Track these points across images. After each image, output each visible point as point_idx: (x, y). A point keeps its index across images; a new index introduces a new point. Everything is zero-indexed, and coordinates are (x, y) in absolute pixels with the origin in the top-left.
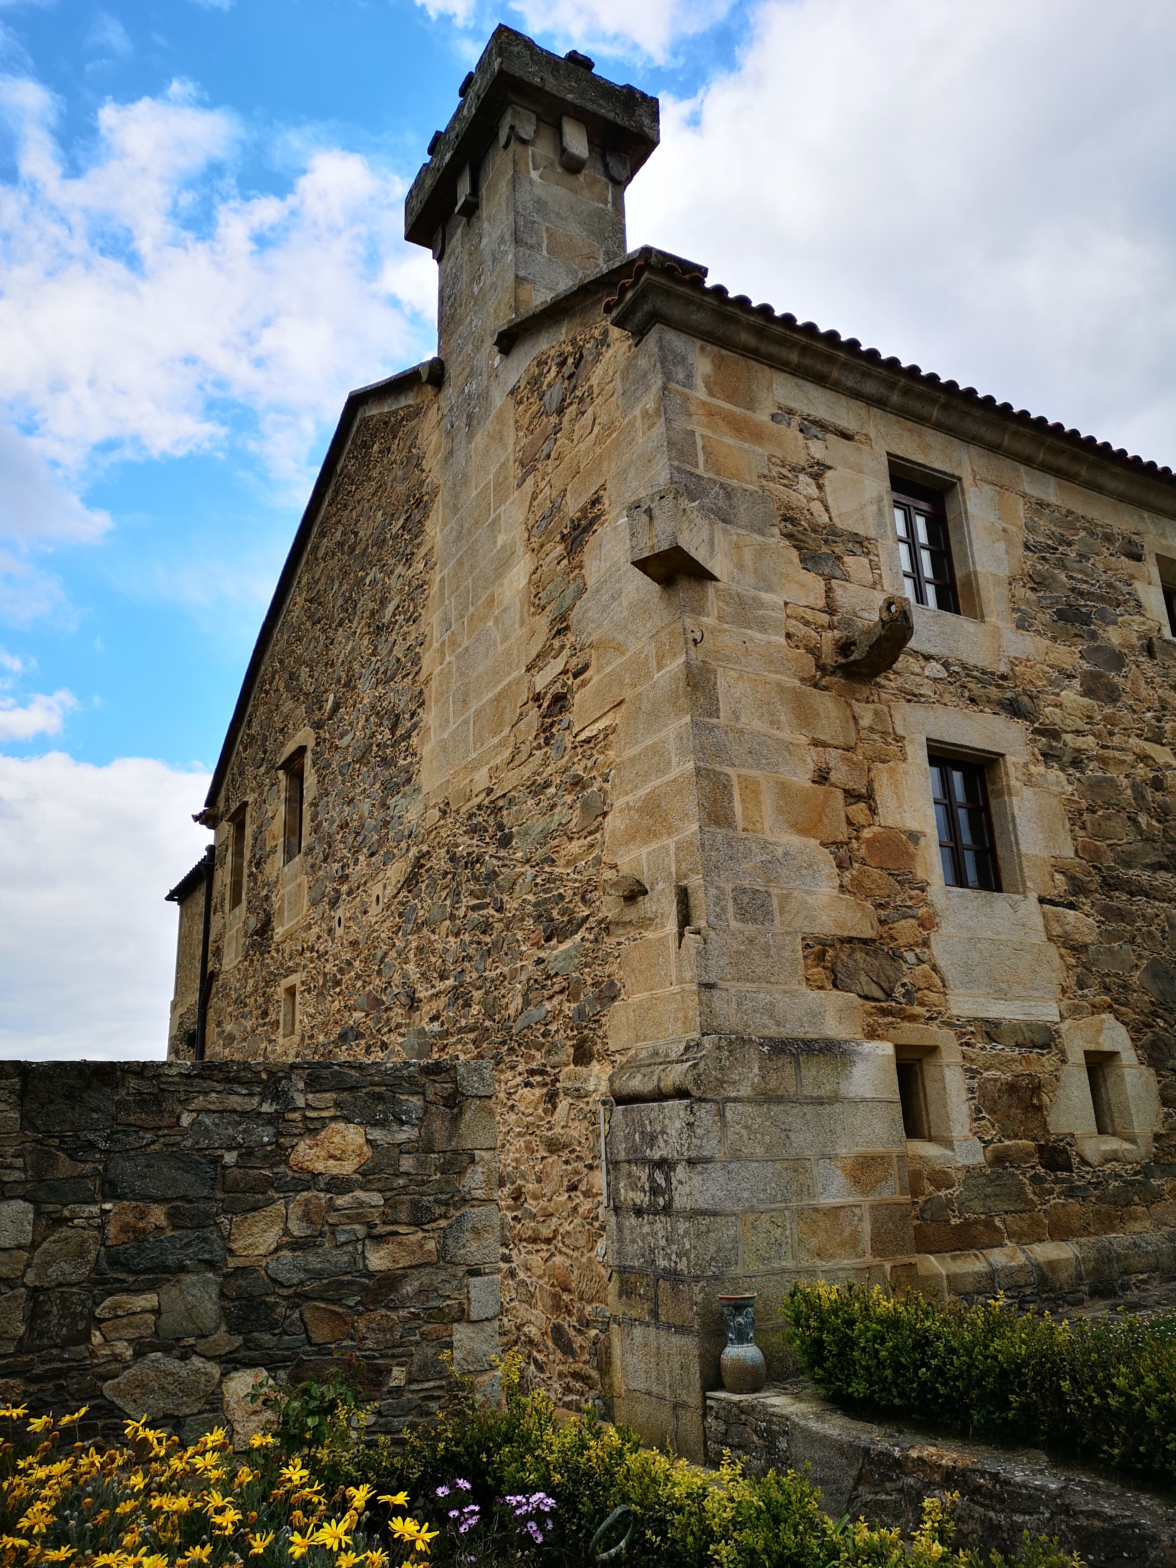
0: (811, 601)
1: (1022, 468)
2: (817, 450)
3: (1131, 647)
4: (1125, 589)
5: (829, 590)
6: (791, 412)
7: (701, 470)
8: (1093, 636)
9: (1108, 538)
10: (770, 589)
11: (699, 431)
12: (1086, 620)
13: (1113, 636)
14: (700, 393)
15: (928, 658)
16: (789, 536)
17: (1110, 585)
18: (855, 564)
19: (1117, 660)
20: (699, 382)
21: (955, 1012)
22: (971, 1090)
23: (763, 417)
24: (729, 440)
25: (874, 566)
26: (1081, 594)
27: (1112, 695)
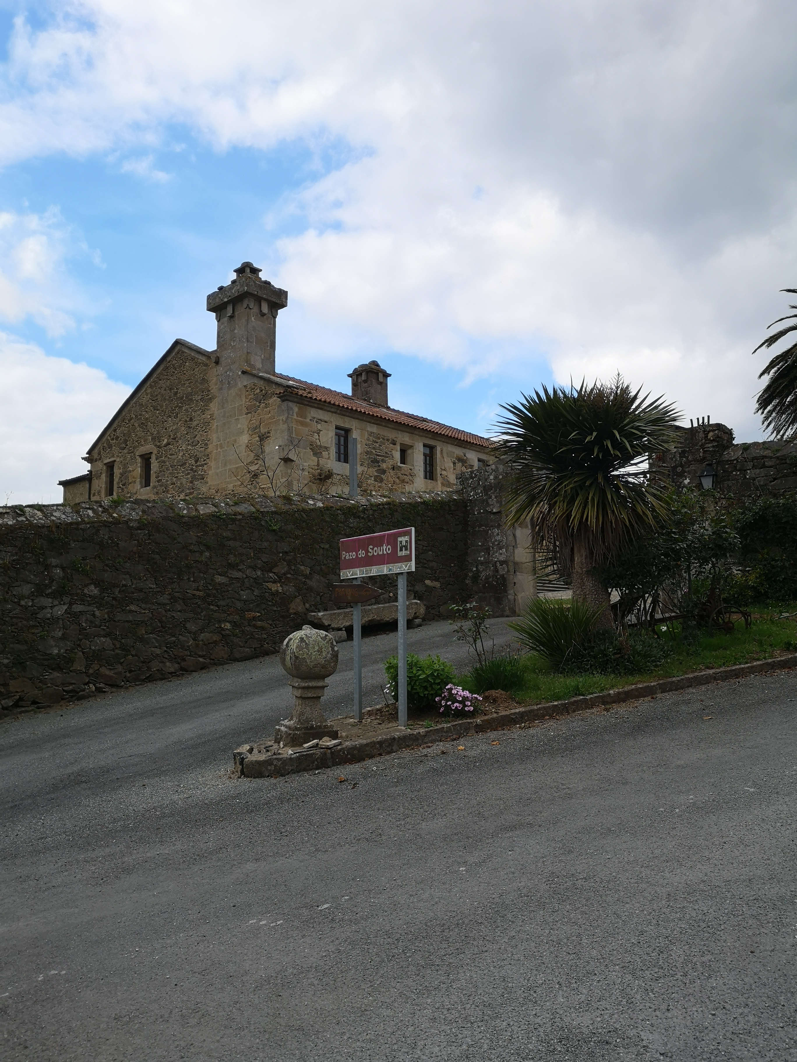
0: (314, 464)
1: (368, 424)
2: (319, 426)
3: (389, 468)
4: (390, 453)
5: (318, 461)
6: (314, 418)
7: (294, 436)
8: (379, 466)
9: (388, 440)
10: (306, 462)
11: (294, 426)
12: (378, 462)
13: (384, 466)
14: (295, 417)
15: (338, 475)
16: (311, 449)
17: (386, 453)
18: (325, 454)
19: (384, 472)
20: (295, 414)
23: (308, 420)
24: (300, 427)
25: (329, 454)
26: (378, 455)
27: (381, 480)
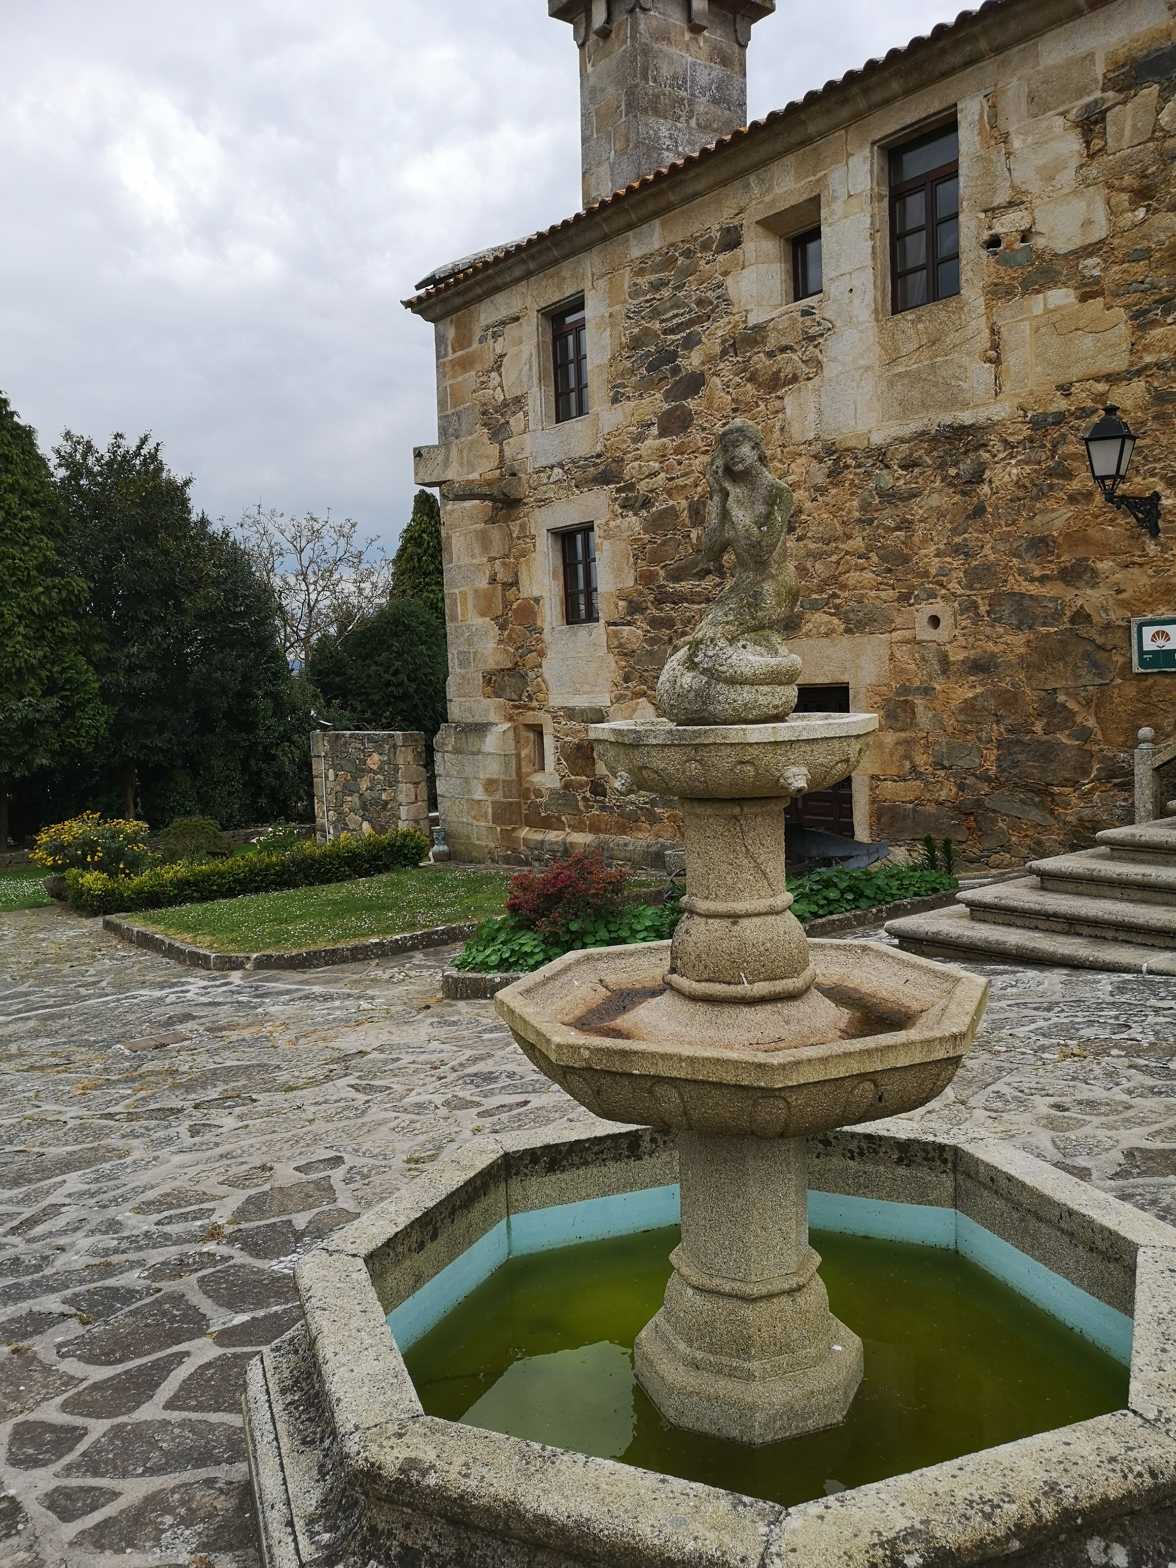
1: (632, 234)
2: (501, 345)
3: (712, 359)
4: (716, 294)
6: (489, 328)
7: (449, 411)
8: (678, 370)
11: (449, 383)
12: (674, 355)
13: (693, 361)
15: (552, 468)
16: (484, 425)
17: (700, 303)
18: (515, 421)
21: (551, 704)
22: (557, 748)
23: (475, 345)
24: (460, 378)
25: (525, 415)
27: (685, 423)
